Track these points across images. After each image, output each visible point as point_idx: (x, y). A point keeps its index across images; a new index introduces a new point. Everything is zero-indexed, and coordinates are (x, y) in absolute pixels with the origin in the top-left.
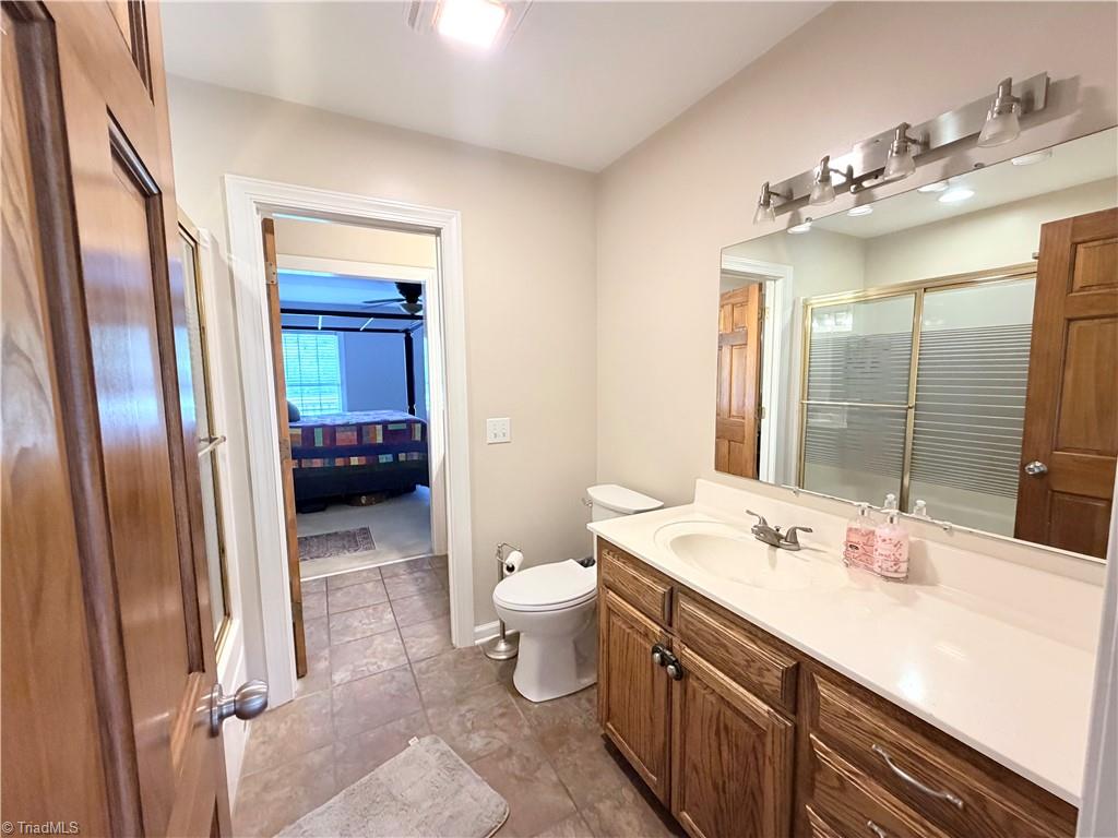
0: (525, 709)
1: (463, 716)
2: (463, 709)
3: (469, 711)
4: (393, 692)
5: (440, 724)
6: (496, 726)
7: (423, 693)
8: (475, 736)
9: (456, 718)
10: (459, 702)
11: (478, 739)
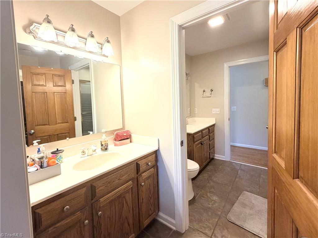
0: (197, 194)
1: (212, 205)
2: (210, 206)
3: (210, 204)
4: (226, 230)
5: (220, 208)
6: (207, 197)
7: (217, 220)
8: (214, 199)
9: (214, 206)
10: (210, 208)
11: (214, 198)
